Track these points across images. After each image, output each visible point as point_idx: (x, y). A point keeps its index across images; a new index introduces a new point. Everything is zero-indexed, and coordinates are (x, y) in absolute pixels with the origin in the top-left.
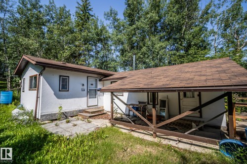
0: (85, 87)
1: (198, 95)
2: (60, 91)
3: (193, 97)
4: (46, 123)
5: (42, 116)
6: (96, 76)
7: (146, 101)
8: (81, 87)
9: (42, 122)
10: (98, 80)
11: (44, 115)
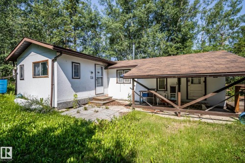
0: (93, 75)
1: (204, 82)
2: (73, 78)
3: (200, 83)
4: (64, 112)
5: (58, 104)
6: (101, 63)
7: (155, 87)
8: (90, 75)
9: (60, 111)
10: (103, 67)
11: (61, 103)
